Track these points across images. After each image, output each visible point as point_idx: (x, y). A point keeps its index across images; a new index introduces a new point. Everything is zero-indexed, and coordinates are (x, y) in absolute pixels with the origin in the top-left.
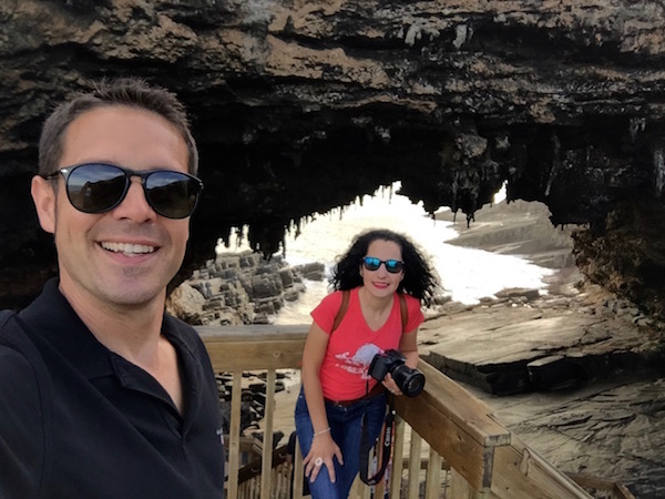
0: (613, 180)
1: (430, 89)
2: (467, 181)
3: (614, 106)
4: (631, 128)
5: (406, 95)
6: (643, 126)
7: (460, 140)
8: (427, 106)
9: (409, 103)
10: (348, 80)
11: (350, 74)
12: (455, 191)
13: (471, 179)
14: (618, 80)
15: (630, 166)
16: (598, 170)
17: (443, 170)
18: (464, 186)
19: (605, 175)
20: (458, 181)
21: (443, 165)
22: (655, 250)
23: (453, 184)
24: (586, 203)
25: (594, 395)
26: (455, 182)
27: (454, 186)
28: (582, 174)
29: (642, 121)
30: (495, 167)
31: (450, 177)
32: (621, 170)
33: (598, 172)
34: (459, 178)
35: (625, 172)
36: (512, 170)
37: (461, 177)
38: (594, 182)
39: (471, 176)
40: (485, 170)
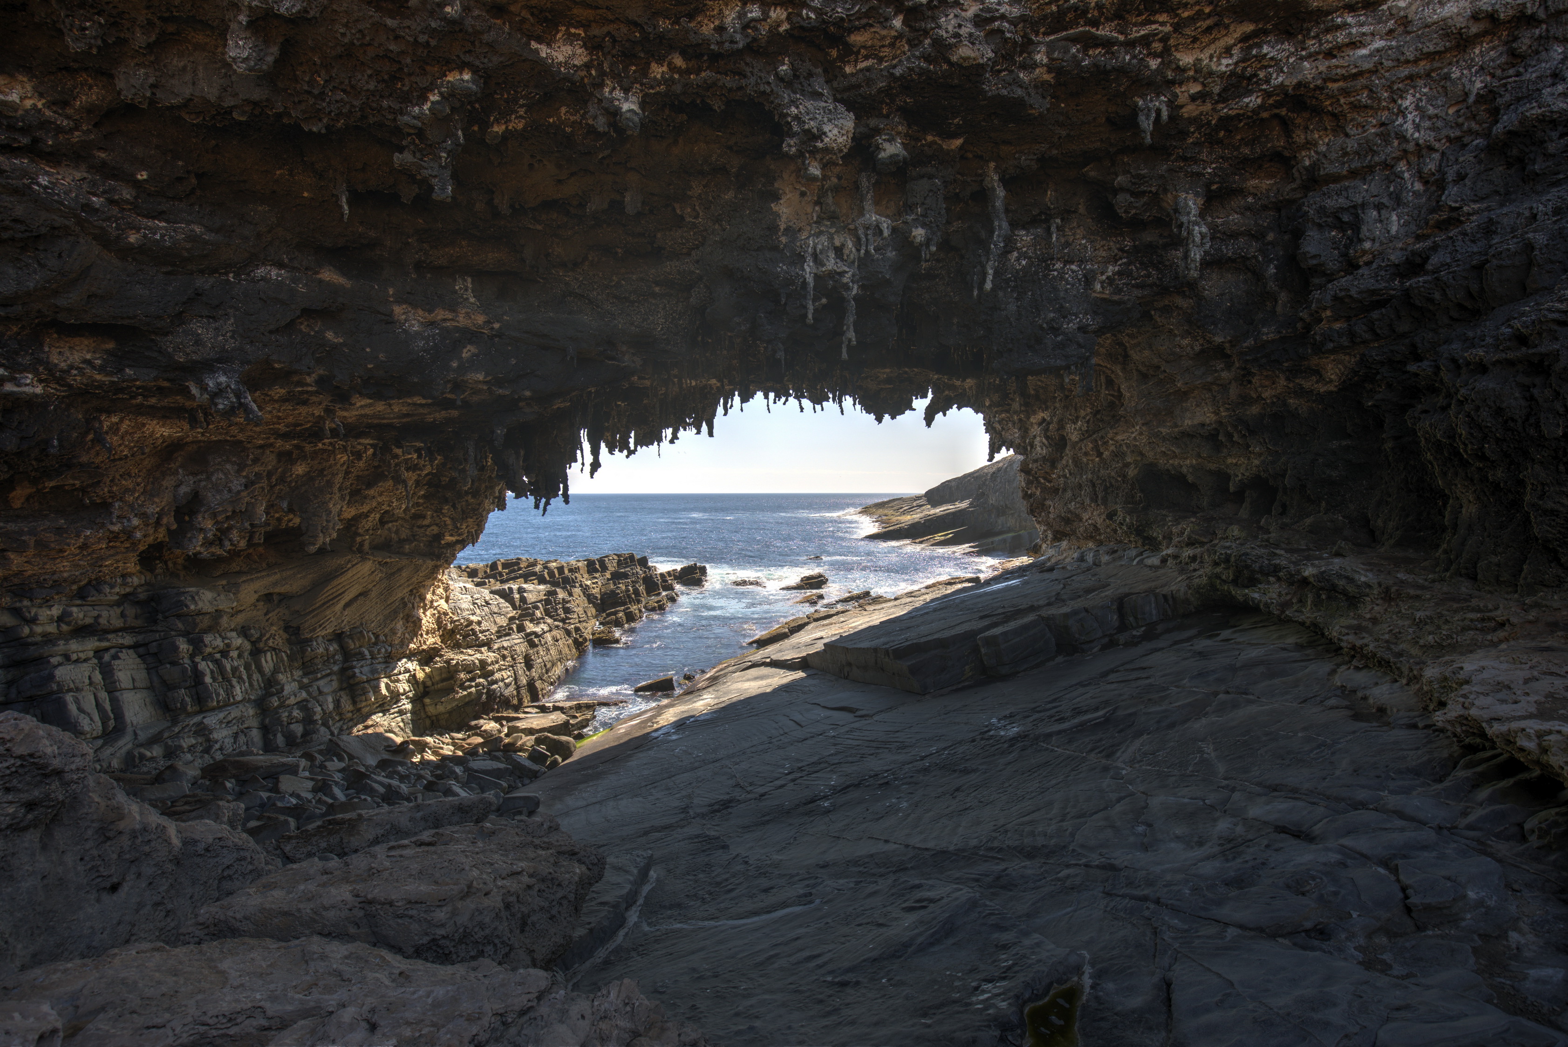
0: (1098, 287)
2: (832, 255)
4: (1142, 118)
6: (1165, 114)
7: (794, 110)
12: (810, 279)
13: (839, 251)
15: (1125, 260)
16: (1074, 267)
17: (784, 239)
18: (823, 265)
19: (1085, 276)
20: (815, 256)
21: (782, 227)
22: (1164, 439)
23: (806, 267)
24: (1055, 331)
25: (1105, 674)
26: (809, 258)
27: (808, 270)
28: (1045, 276)
29: (1160, 103)
30: (885, 225)
31: (799, 250)
32: (1111, 269)
33: (1073, 271)
34: (815, 248)
35: (1119, 273)
36: (919, 233)
37: (820, 247)
38: (1066, 290)
39: (837, 243)
40: (866, 235)
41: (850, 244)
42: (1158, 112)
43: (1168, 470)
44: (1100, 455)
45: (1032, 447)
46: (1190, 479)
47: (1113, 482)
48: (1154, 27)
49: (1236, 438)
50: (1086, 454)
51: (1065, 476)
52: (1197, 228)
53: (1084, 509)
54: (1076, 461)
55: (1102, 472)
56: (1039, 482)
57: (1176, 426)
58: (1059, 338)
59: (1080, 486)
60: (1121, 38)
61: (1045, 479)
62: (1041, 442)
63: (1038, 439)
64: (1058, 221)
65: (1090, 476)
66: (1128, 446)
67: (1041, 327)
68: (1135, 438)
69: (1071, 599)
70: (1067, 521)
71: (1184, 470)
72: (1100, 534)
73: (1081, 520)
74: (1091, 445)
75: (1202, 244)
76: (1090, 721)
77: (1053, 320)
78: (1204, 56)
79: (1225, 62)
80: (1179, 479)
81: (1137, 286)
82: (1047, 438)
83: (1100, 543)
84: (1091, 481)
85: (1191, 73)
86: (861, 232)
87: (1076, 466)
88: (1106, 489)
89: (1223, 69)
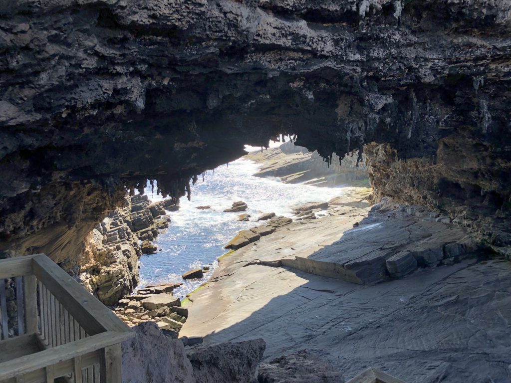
0: (441, 124)
1: (358, 57)
2: (358, 130)
3: (469, 68)
4: (474, 84)
5: (342, 61)
6: (483, 82)
8: (354, 70)
9: (344, 68)
10: (309, 48)
11: (311, 43)
12: (349, 139)
13: (360, 128)
14: (482, 46)
15: (451, 113)
16: (432, 117)
17: (339, 123)
18: (355, 134)
19: (437, 121)
20: (352, 131)
21: (339, 119)
22: (453, 171)
23: (347, 134)
24: (424, 142)
25: (445, 279)
26: (349, 132)
27: (348, 135)
28: (421, 120)
29: (481, 78)
30: (377, 118)
31: (346, 128)
32: (446, 116)
33: (432, 119)
34: (352, 129)
35: (448, 117)
36: (388, 120)
37: (354, 127)
38: (429, 126)
39: (360, 126)
40: (370, 121)
41: (364, 125)
42: (480, 81)
43: (452, 181)
44: (417, 167)
45: (377, 154)
46: (462, 186)
47: (423, 180)
48: (485, 61)
49: (486, 176)
50: (410, 166)
51: (396, 172)
52: (486, 115)
53: (405, 188)
54: (404, 168)
55: (417, 175)
56: (380, 171)
57: (460, 167)
58: (425, 145)
59: (404, 178)
60: (474, 64)
61: (383, 170)
62: (382, 153)
63: (380, 152)
64: (429, 101)
65: (411, 175)
66: (435, 170)
67: (419, 141)
68: (439, 168)
69: (417, 241)
70: (396, 192)
71: (460, 183)
72: (413, 200)
73: (403, 192)
74: (413, 163)
75: (488, 121)
76: (450, 301)
77: (424, 138)
78: (499, 66)
79: (506, 69)
80: (457, 185)
81: (454, 121)
82: (385, 151)
83: (412, 204)
84: (411, 178)
85: (494, 71)
86: (368, 120)
87: (403, 169)
88: (419, 182)
89: (505, 71)
